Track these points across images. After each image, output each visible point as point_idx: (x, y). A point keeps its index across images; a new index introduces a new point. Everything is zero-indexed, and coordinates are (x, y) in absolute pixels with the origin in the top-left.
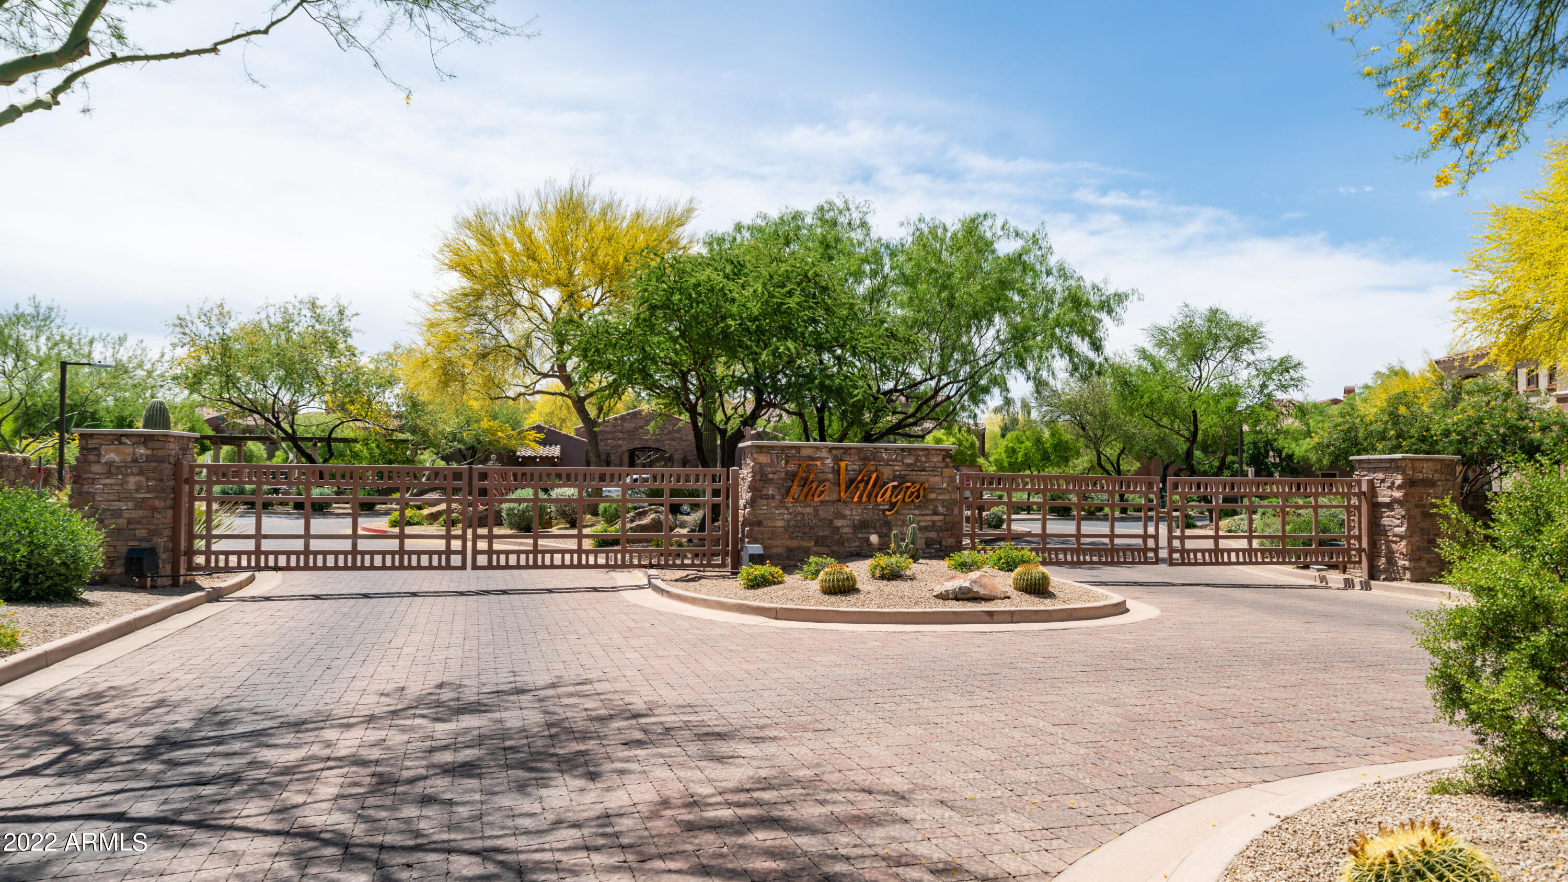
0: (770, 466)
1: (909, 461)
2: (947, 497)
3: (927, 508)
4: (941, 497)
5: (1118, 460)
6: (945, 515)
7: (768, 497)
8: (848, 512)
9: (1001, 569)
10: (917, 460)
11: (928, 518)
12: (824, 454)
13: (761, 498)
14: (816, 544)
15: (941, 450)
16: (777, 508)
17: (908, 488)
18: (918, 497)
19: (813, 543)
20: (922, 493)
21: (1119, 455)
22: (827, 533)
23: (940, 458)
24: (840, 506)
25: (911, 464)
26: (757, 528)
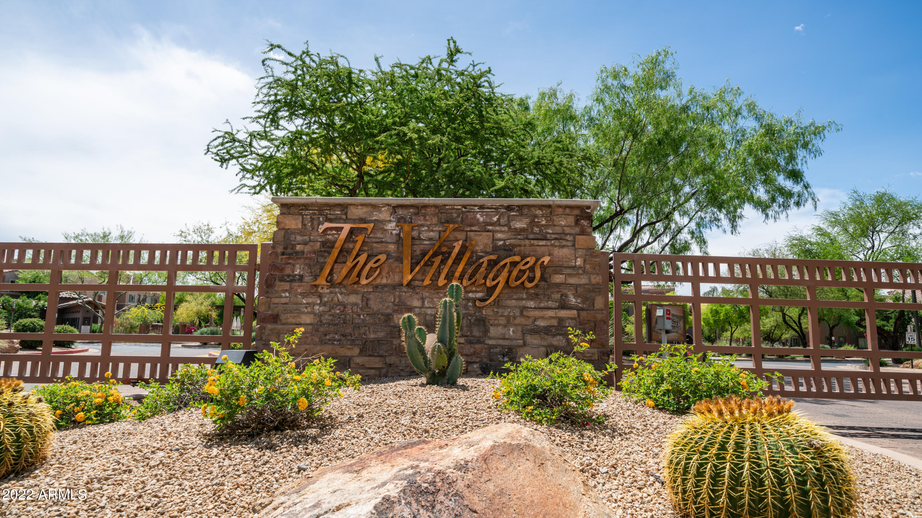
0: (301, 233)
1: (519, 225)
2: (583, 280)
3: (549, 298)
4: (572, 281)
5: (799, 319)
6: (579, 310)
7: (292, 279)
8: (416, 303)
9: (660, 407)
10: (532, 223)
11: (551, 313)
12: (384, 215)
13: (282, 280)
14: (362, 352)
15: (571, 207)
16: (304, 295)
17: (514, 264)
18: (531, 280)
19: (357, 351)
20: (538, 274)
21: (800, 315)
22: (381, 335)
23: (571, 220)
24: (405, 294)
25: (523, 230)
26: (269, 326)
